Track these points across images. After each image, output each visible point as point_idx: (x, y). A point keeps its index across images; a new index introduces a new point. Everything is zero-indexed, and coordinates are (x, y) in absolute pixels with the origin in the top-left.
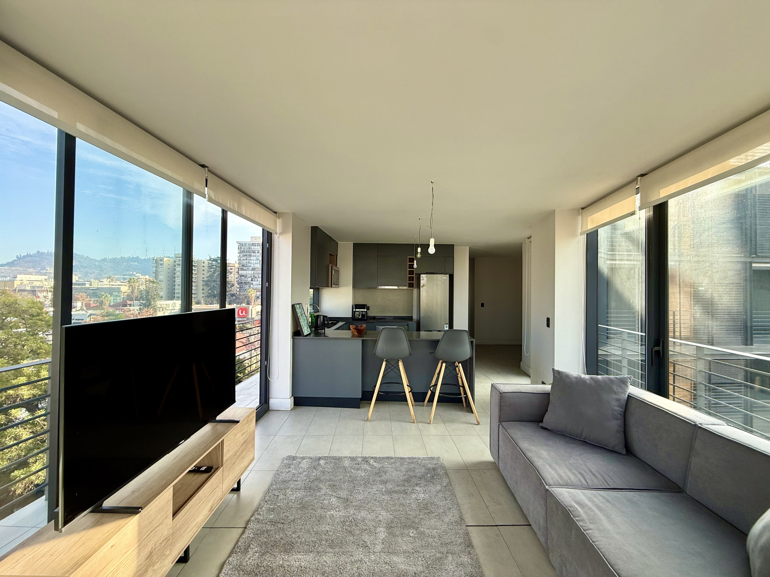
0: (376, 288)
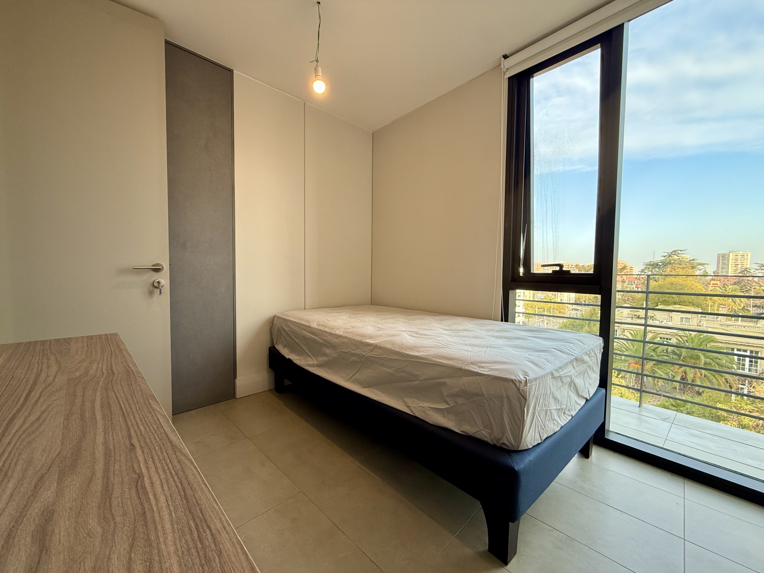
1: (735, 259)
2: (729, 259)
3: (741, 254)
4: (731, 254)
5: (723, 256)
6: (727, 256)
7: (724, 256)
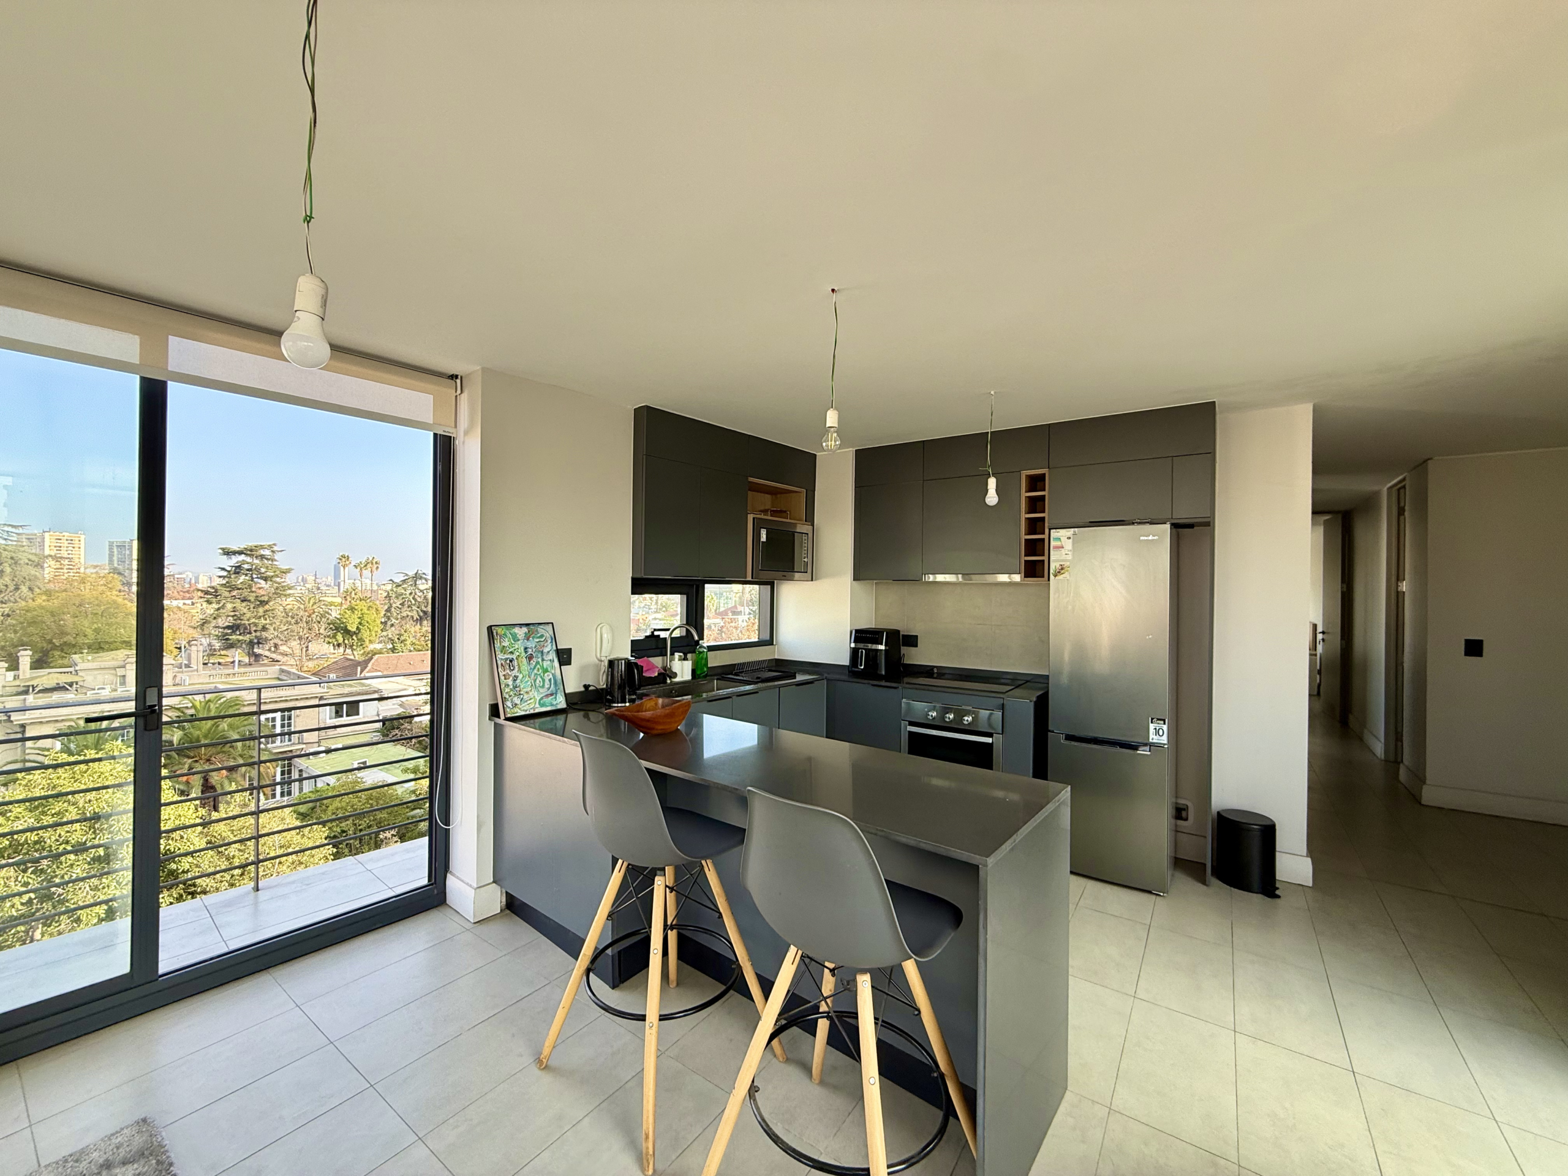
0: (917, 580)
1: (55, 547)
2: (44, 546)
3: (68, 536)
4: (47, 535)
5: (28, 539)
6: (38, 540)
7: (32, 539)
